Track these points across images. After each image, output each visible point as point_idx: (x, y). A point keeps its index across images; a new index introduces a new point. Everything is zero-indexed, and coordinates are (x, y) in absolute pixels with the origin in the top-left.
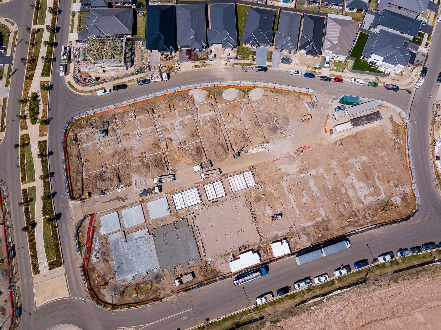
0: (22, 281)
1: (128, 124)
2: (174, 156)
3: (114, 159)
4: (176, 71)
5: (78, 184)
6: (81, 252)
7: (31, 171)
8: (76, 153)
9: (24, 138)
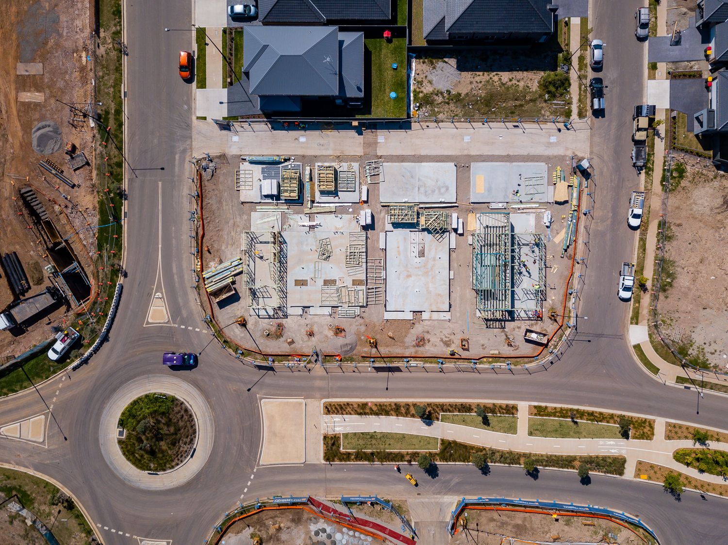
0: (321, 378)
5: (492, 524)
6: (340, 502)
7: (556, 431)
9: (644, 427)
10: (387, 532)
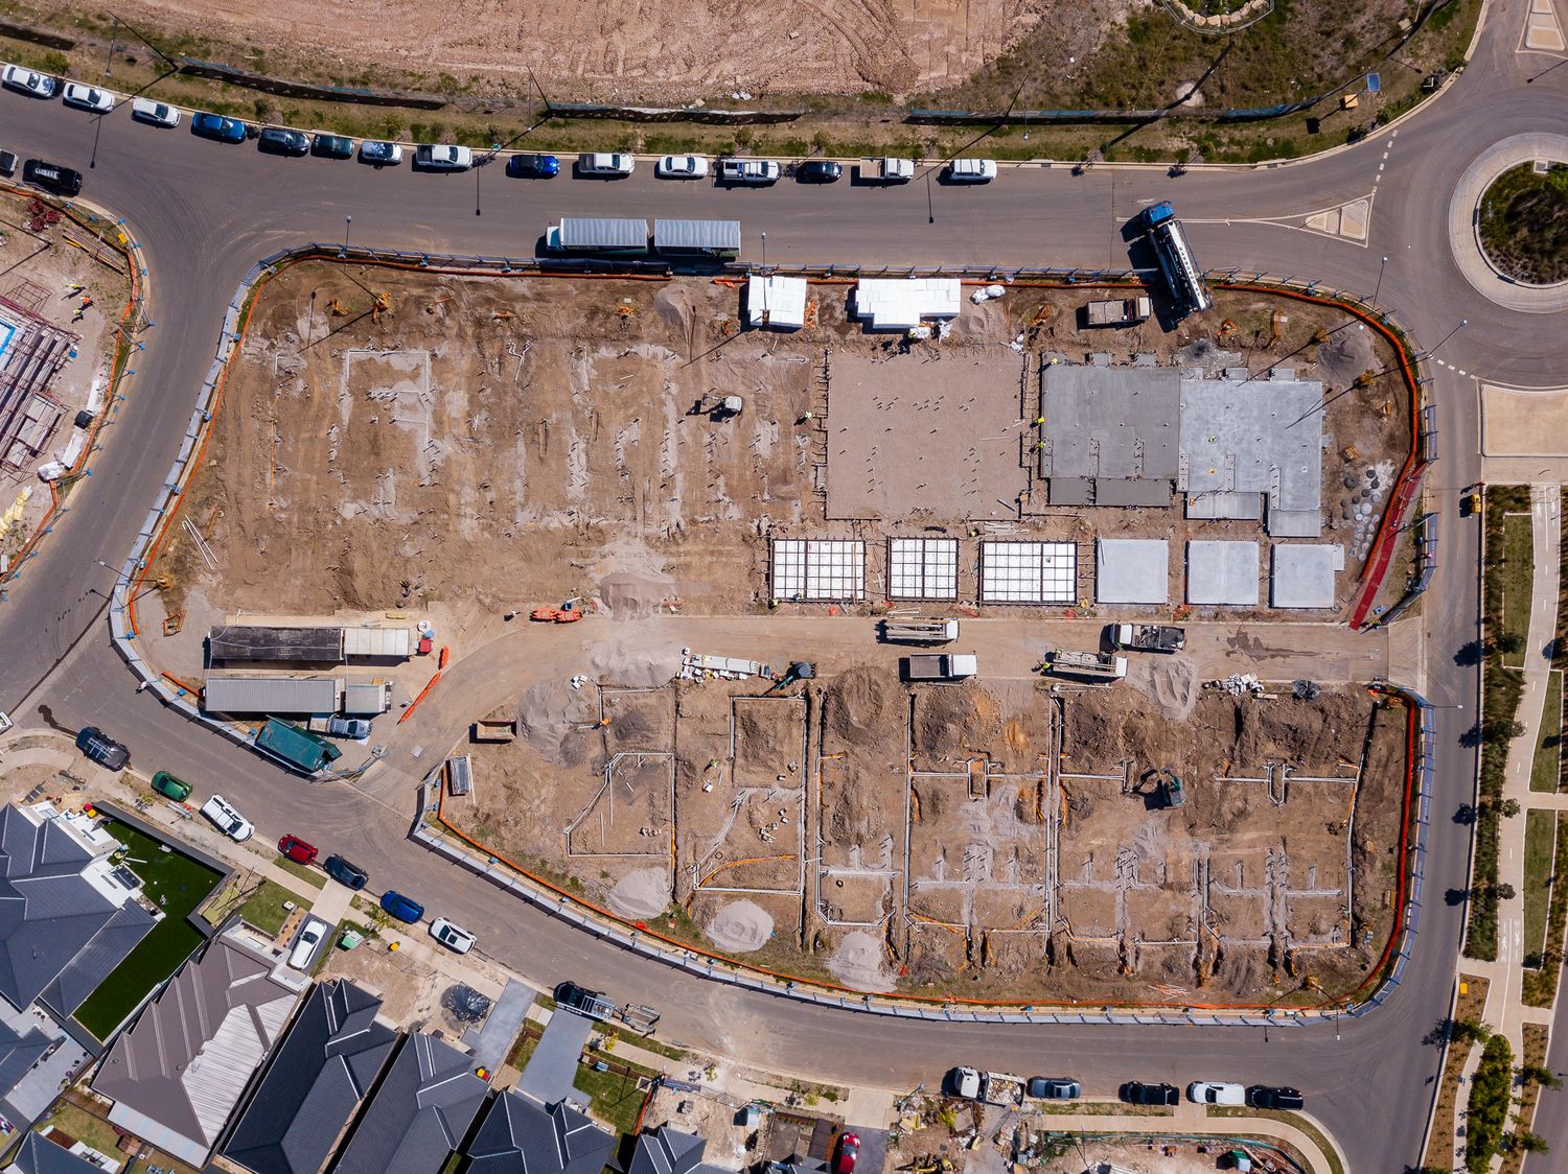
1: (1157, 926)
2: (1027, 745)
3: (1239, 804)
4: (917, 1101)
5: (1384, 752)
7: (1536, 853)
8: (1368, 871)
9: (1542, 992)
10: (1374, 584)
